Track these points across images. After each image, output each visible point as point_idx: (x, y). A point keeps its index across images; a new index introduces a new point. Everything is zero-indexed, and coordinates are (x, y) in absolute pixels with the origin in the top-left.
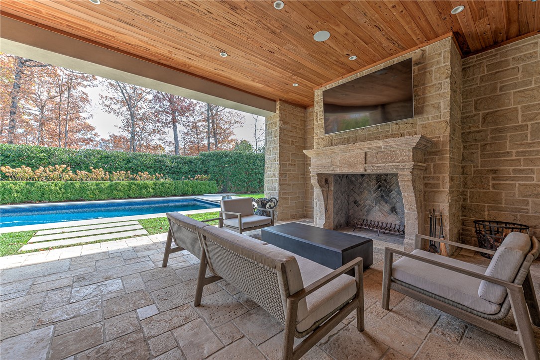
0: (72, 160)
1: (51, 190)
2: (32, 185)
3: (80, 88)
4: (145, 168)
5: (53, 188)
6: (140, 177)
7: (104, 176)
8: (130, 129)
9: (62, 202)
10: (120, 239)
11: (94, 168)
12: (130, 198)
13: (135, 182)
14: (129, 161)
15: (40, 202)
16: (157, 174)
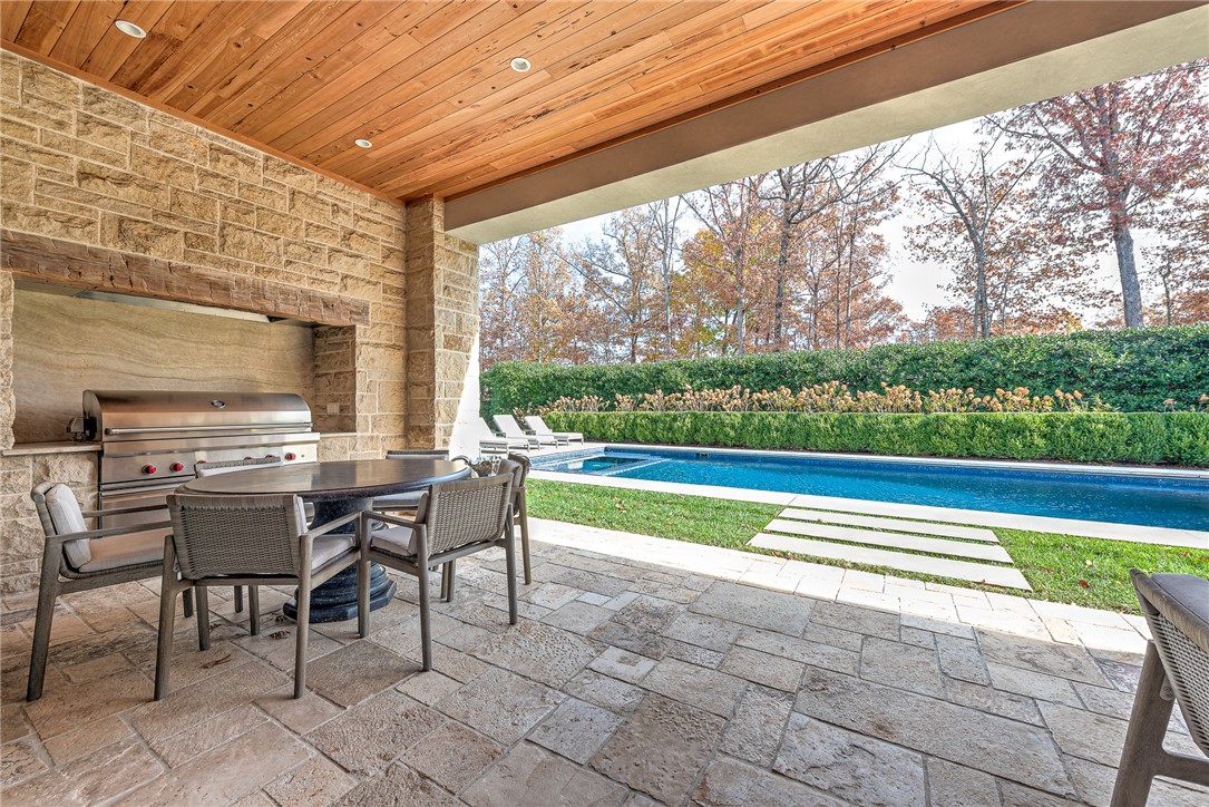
0: (852, 371)
1: (818, 429)
2: (794, 418)
3: (870, 230)
4: (1018, 378)
5: (822, 425)
6: (1002, 402)
7: (910, 401)
8: (973, 284)
9: (835, 452)
10: (938, 580)
11: (890, 385)
12: (973, 456)
13: (987, 415)
14: (969, 362)
15: (805, 449)
16: (1059, 393)
